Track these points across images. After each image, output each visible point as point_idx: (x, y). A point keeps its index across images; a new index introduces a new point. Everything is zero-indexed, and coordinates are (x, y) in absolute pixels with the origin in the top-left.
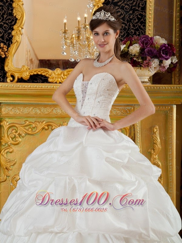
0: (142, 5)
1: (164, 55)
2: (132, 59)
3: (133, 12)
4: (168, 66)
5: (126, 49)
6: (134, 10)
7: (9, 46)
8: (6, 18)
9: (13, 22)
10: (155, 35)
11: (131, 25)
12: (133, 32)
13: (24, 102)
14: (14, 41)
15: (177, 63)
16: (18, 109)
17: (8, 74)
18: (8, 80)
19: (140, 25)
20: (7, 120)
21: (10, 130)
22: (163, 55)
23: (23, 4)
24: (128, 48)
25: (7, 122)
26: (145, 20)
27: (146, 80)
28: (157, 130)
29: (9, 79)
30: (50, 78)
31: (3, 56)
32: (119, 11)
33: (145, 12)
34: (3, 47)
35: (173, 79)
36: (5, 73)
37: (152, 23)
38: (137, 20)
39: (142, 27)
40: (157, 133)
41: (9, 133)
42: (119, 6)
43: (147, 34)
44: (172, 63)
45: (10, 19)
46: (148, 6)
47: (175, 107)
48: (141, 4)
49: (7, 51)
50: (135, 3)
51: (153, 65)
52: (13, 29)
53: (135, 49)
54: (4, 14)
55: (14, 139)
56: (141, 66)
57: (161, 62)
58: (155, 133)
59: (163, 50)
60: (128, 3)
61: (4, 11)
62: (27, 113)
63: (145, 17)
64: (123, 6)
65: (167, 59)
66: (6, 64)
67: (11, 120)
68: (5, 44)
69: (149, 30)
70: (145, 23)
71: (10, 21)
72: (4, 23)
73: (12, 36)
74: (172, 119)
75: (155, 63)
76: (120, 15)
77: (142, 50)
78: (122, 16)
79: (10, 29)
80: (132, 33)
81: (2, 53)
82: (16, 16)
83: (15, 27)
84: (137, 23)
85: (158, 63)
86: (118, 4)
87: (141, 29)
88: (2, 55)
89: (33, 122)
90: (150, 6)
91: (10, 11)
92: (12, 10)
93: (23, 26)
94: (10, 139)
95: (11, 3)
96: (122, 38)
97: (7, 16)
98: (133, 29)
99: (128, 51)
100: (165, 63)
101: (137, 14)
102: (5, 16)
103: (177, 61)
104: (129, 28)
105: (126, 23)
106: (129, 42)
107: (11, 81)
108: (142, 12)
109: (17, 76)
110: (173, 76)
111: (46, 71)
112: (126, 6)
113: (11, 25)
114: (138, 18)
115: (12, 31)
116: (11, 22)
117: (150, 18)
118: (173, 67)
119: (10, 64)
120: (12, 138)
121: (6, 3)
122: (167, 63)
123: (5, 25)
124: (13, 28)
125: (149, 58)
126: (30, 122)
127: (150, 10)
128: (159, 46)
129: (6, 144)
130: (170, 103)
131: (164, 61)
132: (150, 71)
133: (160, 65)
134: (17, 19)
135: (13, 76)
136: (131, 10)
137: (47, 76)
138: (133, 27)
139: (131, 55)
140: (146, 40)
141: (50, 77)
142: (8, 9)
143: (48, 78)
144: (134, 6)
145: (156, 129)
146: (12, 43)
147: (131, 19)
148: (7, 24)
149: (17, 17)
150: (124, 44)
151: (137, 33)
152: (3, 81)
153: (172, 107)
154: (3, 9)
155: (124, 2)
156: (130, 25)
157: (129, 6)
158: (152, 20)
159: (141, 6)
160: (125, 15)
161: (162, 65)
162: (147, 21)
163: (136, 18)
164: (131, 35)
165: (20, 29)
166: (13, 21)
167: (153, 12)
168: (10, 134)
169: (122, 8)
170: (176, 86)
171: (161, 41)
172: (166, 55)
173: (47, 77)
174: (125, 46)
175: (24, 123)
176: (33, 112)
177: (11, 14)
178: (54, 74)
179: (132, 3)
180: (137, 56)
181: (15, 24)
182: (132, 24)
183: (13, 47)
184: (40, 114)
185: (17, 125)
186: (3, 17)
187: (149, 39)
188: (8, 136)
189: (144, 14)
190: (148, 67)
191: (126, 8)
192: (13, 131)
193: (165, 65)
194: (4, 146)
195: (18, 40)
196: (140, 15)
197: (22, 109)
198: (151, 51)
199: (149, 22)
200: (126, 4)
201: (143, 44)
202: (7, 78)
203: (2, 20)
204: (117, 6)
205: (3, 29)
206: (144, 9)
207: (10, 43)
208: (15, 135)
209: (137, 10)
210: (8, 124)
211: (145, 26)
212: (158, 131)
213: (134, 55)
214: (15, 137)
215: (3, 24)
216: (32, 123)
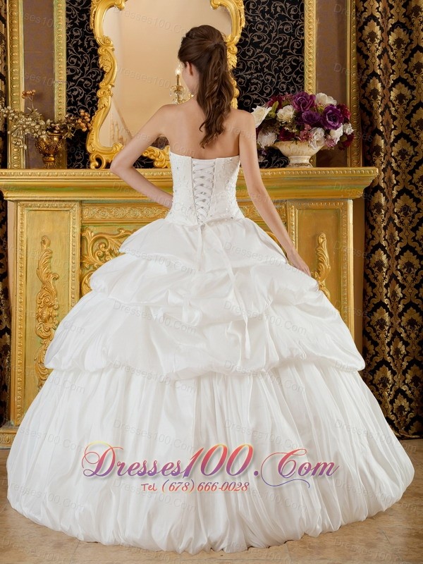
0: (298, 46)
1: (331, 122)
2: (281, 129)
3: (284, 57)
4: (338, 140)
5: (273, 114)
6: (285, 54)
7: (92, 114)
8: (87, 71)
9: (99, 78)
10: (318, 92)
11: (281, 77)
12: (285, 86)
13: (117, 199)
14: (100, 105)
15: (352, 134)
16: (108, 210)
17: (92, 157)
18: (92, 166)
19: (295, 76)
20: (91, 228)
21: (97, 244)
22: (329, 122)
23: (113, 50)
24: (276, 112)
25: (92, 232)
26: (303, 69)
27: (306, 161)
28: (323, 240)
29: (94, 164)
30: (157, 161)
31: (85, 130)
32: (262, 57)
33: (303, 57)
34: (84, 116)
35: (349, 160)
36: (87, 156)
37: (315, 74)
38: (290, 70)
39: (298, 79)
40: (325, 245)
41: (95, 249)
42: (262, 48)
43: (306, 90)
44: (344, 133)
45: (93, 73)
46: (306, 47)
47: (350, 203)
48: (295, 44)
49: (89, 122)
50: (286, 43)
51: (315, 138)
52: (98, 88)
53: (287, 113)
54: (84, 65)
55: (103, 259)
56: (296, 140)
57: (327, 132)
58: (320, 245)
59: (329, 115)
60: (276, 43)
61: (84, 61)
62: (121, 216)
63: (303, 63)
64: (267, 48)
65: (336, 128)
66: (89, 141)
67: (97, 227)
68: (87, 111)
69: (310, 84)
70: (303, 74)
71: (94, 76)
72: (85, 79)
73: (98, 99)
74: (347, 222)
75: (318, 133)
76: (264, 62)
77: (298, 115)
78: (267, 64)
79: (93, 88)
80: (283, 89)
81: (83, 124)
82: (103, 67)
83: (101, 85)
84: (290, 73)
85: (323, 134)
86: (261, 45)
87: (297, 82)
88: (82, 127)
89: (132, 230)
90: (310, 47)
91: (95, 61)
92: (97, 59)
93: (114, 82)
94: (96, 259)
95: (96, 48)
96: (267, 98)
97: (89, 69)
98: (284, 83)
99: (276, 116)
100: (334, 134)
101: (290, 59)
102: (86, 69)
103: (353, 130)
104: (278, 83)
105: (273, 73)
106: (277, 103)
107: (97, 167)
108: (298, 56)
109: (105, 159)
110: (349, 155)
111: (150, 151)
112: (273, 48)
113: (95, 82)
114: (291, 65)
115: (97, 91)
116: (96, 78)
117: (310, 65)
118: (346, 141)
119: (94, 142)
120: (100, 257)
121: (88, 48)
122: (337, 134)
123: (86, 82)
124: (98, 86)
125: (307, 127)
126: (126, 231)
127: (310, 53)
128: (323, 109)
129: (90, 266)
130: (342, 197)
131: (333, 131)
132: (311, 147)
133: (325, 137)
134: (104, 73)
135: (99, 160)
136: (280, 54)
137: (152, 157)
138: (284, 81)
139: (281, 122)
140: (303, 99)
141: (157, 159)
142: (91, 57)
143: (153, 160)
144: (285, 48)
145: (323, 238)
146: (97, 109)
147: (281, 68)
148: (89, 80)
149: (104, 69)
150: (270, 105)
151: (291, 89)
152: (84, 168)
153: (347, 204)
154: (82, 57)
155: (269, 42)
156: (279, 78)
157: (277, 48)
158: (313, 69)
159: (296, 47)
160: (271, 63)
161: (329, 137)
162: (306, 71)
163: (288, 65)
164: (281, 92)
165: (110, 87)
166: (98, 75)
167: (315, 56)
168: (97, 250)
169: (267, 51)
170: (350, 169)
171: (327, 100)
172: (335, 121)
173: (151, 160)
174: (270, 109)
175: (117, 232)
176: (131, 216)
177: (96, 65)
178: (163, 155)
179: (282, 44)
180: (290, 125)
181: (101, 80)
182: (283, 75)
183: (99, 115)
184: (142, 218)
185: (107, 237)
186: (83, 70)
187: (309, 98)
188: (93, 254)
189: (300, 59)
190: (307, 140)
191: (272, 51)
192: (101, 246)
193: (334, 137)
194: (88, 269)
195: (106, 104)
196: (295, 61)
197: (114, 210)
198: (311, 115)
199: (309, 71)
200: (272, 45)
201: (299, 106)
202: (90, 162)
203: (83, 75)
204: (259, 48)
205: (83, 88)
206: (301, 51)
207: (94, 109)
208: (104, 252)
209: (290, 54)
210: (93, 234)
211: (302, 78)
212: (325, 242)
213: (286, 123)
214: (104, 255)
215: (83, 80)
216: (130, 232)
